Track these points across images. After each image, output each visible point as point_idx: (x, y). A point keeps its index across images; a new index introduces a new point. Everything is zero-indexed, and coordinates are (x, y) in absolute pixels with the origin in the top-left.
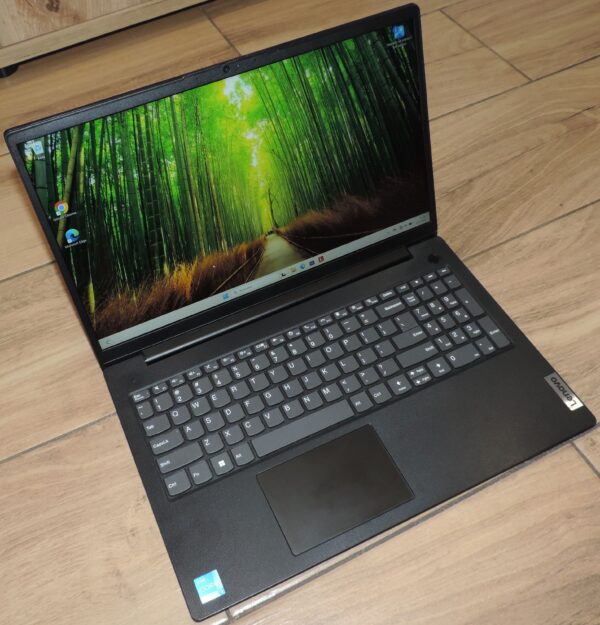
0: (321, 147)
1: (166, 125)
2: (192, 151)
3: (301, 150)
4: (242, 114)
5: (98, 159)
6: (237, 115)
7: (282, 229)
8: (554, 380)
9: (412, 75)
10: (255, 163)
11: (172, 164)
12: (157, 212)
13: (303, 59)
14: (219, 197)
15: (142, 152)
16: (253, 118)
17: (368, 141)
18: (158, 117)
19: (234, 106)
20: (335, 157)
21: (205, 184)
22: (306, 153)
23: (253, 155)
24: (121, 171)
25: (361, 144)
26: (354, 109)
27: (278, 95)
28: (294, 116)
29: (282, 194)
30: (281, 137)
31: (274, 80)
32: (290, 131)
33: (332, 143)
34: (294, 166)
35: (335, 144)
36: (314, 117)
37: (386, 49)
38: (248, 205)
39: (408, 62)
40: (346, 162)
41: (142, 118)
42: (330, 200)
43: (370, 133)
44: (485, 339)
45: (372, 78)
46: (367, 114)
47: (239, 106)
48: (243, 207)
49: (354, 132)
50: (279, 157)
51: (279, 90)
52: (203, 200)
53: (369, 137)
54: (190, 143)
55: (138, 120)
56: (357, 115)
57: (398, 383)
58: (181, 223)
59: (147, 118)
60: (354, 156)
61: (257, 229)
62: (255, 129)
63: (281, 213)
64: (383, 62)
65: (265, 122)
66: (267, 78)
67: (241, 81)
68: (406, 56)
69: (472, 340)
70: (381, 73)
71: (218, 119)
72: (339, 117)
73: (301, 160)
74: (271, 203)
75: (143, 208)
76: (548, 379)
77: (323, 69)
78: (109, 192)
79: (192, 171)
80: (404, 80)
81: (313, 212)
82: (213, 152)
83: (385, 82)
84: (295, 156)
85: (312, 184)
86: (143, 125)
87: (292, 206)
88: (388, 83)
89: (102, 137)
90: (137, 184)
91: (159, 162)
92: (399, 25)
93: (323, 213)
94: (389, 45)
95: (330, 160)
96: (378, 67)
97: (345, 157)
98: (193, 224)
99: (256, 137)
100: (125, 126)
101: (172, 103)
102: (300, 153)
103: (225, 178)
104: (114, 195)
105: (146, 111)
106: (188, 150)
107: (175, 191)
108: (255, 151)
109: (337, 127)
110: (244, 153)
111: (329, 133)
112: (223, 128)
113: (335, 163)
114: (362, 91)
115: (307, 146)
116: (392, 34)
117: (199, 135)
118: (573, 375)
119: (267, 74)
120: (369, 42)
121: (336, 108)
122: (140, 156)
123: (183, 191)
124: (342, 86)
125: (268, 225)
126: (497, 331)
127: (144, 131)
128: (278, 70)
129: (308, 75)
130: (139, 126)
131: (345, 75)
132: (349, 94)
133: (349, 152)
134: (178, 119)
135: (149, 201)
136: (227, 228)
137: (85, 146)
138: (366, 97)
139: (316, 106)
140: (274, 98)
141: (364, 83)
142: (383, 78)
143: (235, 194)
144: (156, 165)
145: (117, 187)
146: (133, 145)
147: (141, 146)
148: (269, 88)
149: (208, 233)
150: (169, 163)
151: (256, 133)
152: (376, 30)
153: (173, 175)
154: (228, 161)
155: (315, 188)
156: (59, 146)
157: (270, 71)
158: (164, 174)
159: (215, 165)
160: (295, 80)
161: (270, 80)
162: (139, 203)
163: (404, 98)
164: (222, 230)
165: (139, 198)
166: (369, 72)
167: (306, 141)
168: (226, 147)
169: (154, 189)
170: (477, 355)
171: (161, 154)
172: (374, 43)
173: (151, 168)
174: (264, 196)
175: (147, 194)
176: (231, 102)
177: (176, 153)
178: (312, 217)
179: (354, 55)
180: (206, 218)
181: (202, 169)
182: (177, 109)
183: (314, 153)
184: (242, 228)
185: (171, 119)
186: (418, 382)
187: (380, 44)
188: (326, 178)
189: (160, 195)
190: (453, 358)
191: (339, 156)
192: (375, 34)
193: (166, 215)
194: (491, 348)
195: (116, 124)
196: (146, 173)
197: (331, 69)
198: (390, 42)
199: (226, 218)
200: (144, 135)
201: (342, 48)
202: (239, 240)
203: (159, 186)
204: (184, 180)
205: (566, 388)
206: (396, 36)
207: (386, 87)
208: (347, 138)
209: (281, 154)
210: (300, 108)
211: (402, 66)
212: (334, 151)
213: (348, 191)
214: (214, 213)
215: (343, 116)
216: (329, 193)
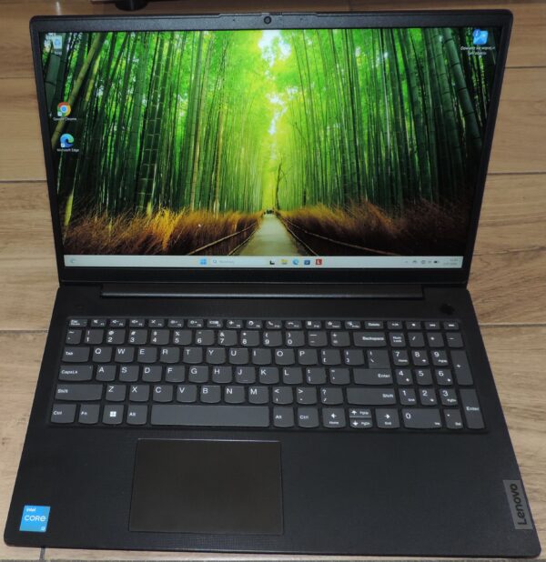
0: (352, 138)
1: (189, 60)
2: (208, 95)
3: (328, 133)
4: (272, 73)
5: (111, 72)
6: (267, 73)
7: (284, 213)
9: (484, 91)
10: (272, 130)
11: (184, 102)
12: (155, 146)
13: (356, 34)
14: (224, 153)
15: (157, 79)
16: (284, 80)
17: (410, 150)
18: (183, 50)
19: (265, 62)
20: (366, 155)
21: (213, 134)
22: (332, 139)
23: (273, 122)
24: (130, 91)
25: (400, 150)
26: (402, 108)
27: (317, 65)
28: (329, 95)
29: (294, 175)
30: (309, 112)
31: (317, 48)
32: (321, 107)
33: (366, 138)
34: (315, 149)
35: (369, 141)
36: (352, 103)
37: (459, 52)
38: (253, 171)
39: (483, 75)
40: (377, 164)
41: (166, 45)
42: (346, 200)
43: (415, 142)
45: (433, 82)
46: (416, 118)
47: (271, 64)
48: (247, 173)
49: (394, 134)
50: (301, 133)
51: (320, 60)
52: (206, 151)
53: (412, 146)
54: (209, 86)
55: (162, 45)
56: (403, 117)
58: (177, 166)
59: (171, 46)
60: (388, 161)
61: (256, 202)
62: (282, 94)
63: (287, 195)
64: (451, 66)
65: (295, 90)
66: (310, 43)
67: (280, 38)
68: (482, 67)
70: (445, 78)
71: (245, 71)
72: (381, 111)
73: (325, 145)
74: (279, 180)
75: (142, 137)
77: (377, 52)
78: (113, 109)
79: (203, 116)
80: (472, 93)
81: (324, 207)
82: (231, 104)
83: (448, 89)
84: (319, 138)
85: (331, 176)
86: (165, 52)
87: (300, 193)
88: (451, 92)
89: (122, 51)
90: (143, 111)
91: (171, 96)
92: (482, 28)
93: (334, 212)
94: (463, 48)
95: (358, 156)
96: (444, 70)
97: (377, 157)
98: (189, 173)
99: (281, 103)
100: (146, 48)
101: (201, 38)
102: (326, 136)
103: (236, 136)
104: (118, 114)
105: (172, 39)
106: (204, 93)
107: (180, 131)
108: (276, 118)
109: (376, 123)
110: (264, 118)
111: (365, 126)
112: (248, 82)
113: (363, 162)
114: (417, 91)
115: (336, 133)
116: (472, 37)
117: (220, 81)
119: (311, 38)
120: (440, 38)
121: (381, 101)
122: (153, 84)
123: (188, 135)
124: (395, 78)
125: (269, 203)
127: (164, 58)
128: (324, 39)
129: (357, 54)
130: (161, 52)
131: (402, 68)
132: (400, 90)
133: (384, 154)
134: (203, 57)
135: (151, 132)
136: (224, 190)
137: (102, 54)
138: (420, 99)
139: (358, 91)
140: (312, 67)
141: (422, 83)
142: (447, 85)
143: (242, 157)
144: (167, 98)
145: (123, 107)
146: (150, 70)
147: (158, 73)
148: (310, 54)
149: (202, 188)
150: (182, 100)
151: (283, 98)
152: (451, 27)
153: (182, 114)
154: (245, 119)
155: (333, 180)
156: (77, 47)
157: (315, 36)
158: (173, 110)
159: (230, 118)
160: (341, 55)
161: (313, 46)
162: (140, 131)
163: (466, 114)
164: (218, 190)
165: (141, 125)
166: (431, 71)
167: (336, 126)
168: (245, 102)
169: (159, 122)
171: (175, 89)
172: (446, 41)
173: (162, 100)
174: (272, 170)
175: (151, 125)
176: (264, 57)
177: (192, 92)
178: (321, 212)
179: (418, 47)
180: (204, 171)
181: (214, 118)
182: (205, 47)
183: (342, 141)
184: (240, 197)
185: (195, 55)
187: (452, 44)
188: (348, 175)
189: (164, 130)
191: (369, 155)
192: (449, 31)
193: (164, 153)
195: (138, 43)
196: (155, 103)
197: (386, 55)
198: (466, 46)
199: (226, 179)
200: (163, 63)
201: (405, 36)
202: (234, 208)
203: (165, 121)
204: (191, 124)
206: (475, 41)
207: (449, 95)
208: (385, 139)
209: (304, 131)
210: (340, 87)
211: (473, 78)
212: (366, 147)
213: (370, 198)
214: (214, 169)
215: (387, 112)
216: (348, 192)
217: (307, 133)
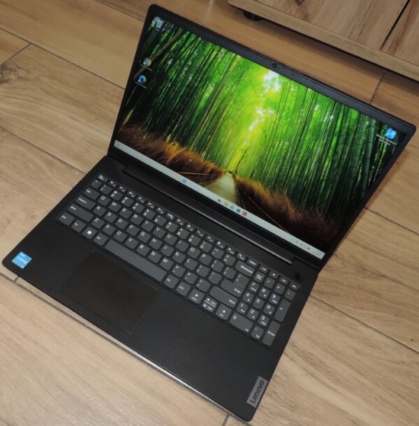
0: (292, 155)
1: (223, 67)
2: (225, 91)
3: (280, 145)
4: (264, 96)
5: (180, 54)
6: (262, 95)
7: (238, 177)
8: (262, 383)
9: (379, 166)
10: (251, 128)
11: (211, 89)
12: (186, 105)
13: (320, 97)
14: (220, 128)
15: (202, 69)
16: (269, 104)
17: (322, 178)
18: (222, 60)
19: (264, 89)
20: (296, 168)
21: (218, 114)
22: (281, 150)
23: (253, 123)
24: (186, 69)
25: (316, 174)
26: (328, 152)
27: (291, 104)
28: (291, 124)
29: (252, 159)
30: (275, 128)
31: (295, 94)
32: (283, 129)
33: (300, 158)
34: (269, 150)
35: (301, 161)
36: (301, 135)
37: (375, 136)
38: (231, 146)
39: (382, 156)
40: (300, 176)
41: (215, 53)
42: (274, 188)
43: (326, 175)
44: (262, 330)
45: (352, 145)
46: (333, 162)
47: (266, 91)
48: (227, 145)
49: (317, 164)
50: (266, 137)
51: (294, 102)
52: (211, 121)
53: (324, 176)
54: (227, 87)
55: (213, 52)
56: (326, 157)
57: (197, 295)
58: (193, 122)
59: (217, 55)
60: (307, 178)
61: (225, 164)
62: (265, 111)
63: (244, 168)
64: (366, 142)
65: (272, 112)
66: (292, 89)
67: (277, 79)
68: (384, 152)
69: (256, 323)
70: (360, 147)
71: (250, 87)
72: (315, 148)
73: (276, 151)
74: (243, 157)
75: (181, 97)
76: (260, 379)
77: (328, 114)
78: (173, 74)
79: (217, 102)
80: (371, 164)
81: (260, 185)
82: (235, 102)
83: (358, 154)
84: (274, 145)
85: (272, 170)
86: (213, 56)
87: (251, 170)
88: (360, 157)
89: (190, 45)
90: (187, 83)
91: (206, 82)
92: (394, 129)
93: (265, 190)
94: (378, 135)
95: (291, 167)
96: (361, 142)
97: (301, 172)
98: (197, 129)
99: (262, 115)
100: (204, 49)
101: (235, 58)
102: (278, 146)
103: (230, 121)
104: (174, 78)
105: (219, 51)
106: (224, 89)
107: (202, 104)
108: (257, 122)
109: (310, 152)
110: (250, 118)
111: (303, 151)
112: (249, 95)
113: (293, 171)
114: (341, 147)
115: (285, 147)
116: (385, 131)
117: (235, 87)
118: (279, 398)
119: (294, 87)
120: (367, 123)
121: (318, 142)
122: (199, 71)
123: (205, 107)
124: (331, 133)
125: (232, 167)
126: (273, 335)
127: (211, 60)
128: (302, 91)
129: (316, 109)
130: (210, 55)
131: (338, 129)
132: (331, 141)
133: (306, 173)
134: (231, 69)
135: (187, 96)
136: (211, 148)
137: (179, 42)
138: (340, 152)
139: (307, 130)
140: (288, 104)
141: (345, 143)
142: (359, 151)
143: (229, 134)
144: (203, 82)
145: (178, 76)
146: (200, 62)
147: (204, 66)
148: (290, 96)
149: (200, 141)
150: (210, 87)
151: (264, 113)
152: (377, 120)
153: (207, 95)
154: (239, 114)
155: (272, 173)
156: (168, 31)
157: (297, 87)
158: (203, 91)
159: (231, 110)
160: (307, 105)
161: (293, 92)
162: (182, 93)
163: (363, 174)
164: (208, 146)
165: (183, 90)
166: (354, 139)
167: (287, 143)
168: (243, 105)
169: (193, 93)
170: (247, 330)
171: (209, 79)
172: (369, 126)
173: (200, 82)
174: (242, 150)
175: (189, 93)
176: (264, 85)
177: (217, 86)
178: (258, 187)
179: (352, 122)
180: (205, 132)
181: (223, 106)
182: (235, 64)
183: (286, 153)
184: (219, 156)
185: (228, 66)
186: (205, 305)
187: (373, 130)
188: (281, 174)
189: (194, 99)
190: (235, 317)
191: (298, 169)
192: (374, 122)
193: (189, 111)
194: (258, 337)
195: (201, 45)
196: (196, 82)
197: (332, 117)
198: (380, 135)
199: (215, 142)
200: (209, 62)
201: (348, 111)
202: (212, 159)
203: (196, 94)
204: (210, 102)
205: (261, 393)
206: (387, 135)
207: (357, 158)
208: (311, 164)
209: (268, 137)
210: (298, 122)
211: (376, 155)
212: (298, 164)
213: (288, 193)
214: (211, 133)
215: (318, 150)
216: (276, 183)
217: (269, 139)
